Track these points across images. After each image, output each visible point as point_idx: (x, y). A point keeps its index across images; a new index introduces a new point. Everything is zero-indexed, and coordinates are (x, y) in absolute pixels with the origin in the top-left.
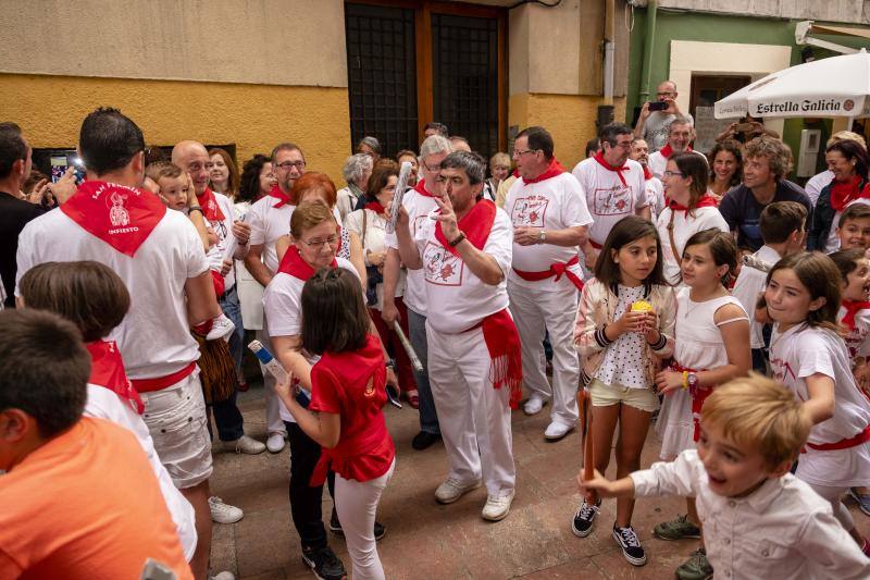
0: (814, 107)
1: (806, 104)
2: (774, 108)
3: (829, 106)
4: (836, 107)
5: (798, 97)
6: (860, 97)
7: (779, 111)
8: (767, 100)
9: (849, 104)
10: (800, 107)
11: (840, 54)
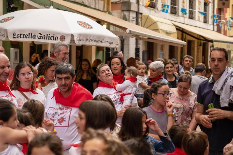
0: (44, 38)
1: (40, 35)
2: (22, 36)
3: (52, 38)
4: (56, 39)
5: (36, 31)
6: (68, 35)
7: (22, 38)
8: (20, 30)
9: (63, 38)
10: (36, 37)
11: (37, 8)
